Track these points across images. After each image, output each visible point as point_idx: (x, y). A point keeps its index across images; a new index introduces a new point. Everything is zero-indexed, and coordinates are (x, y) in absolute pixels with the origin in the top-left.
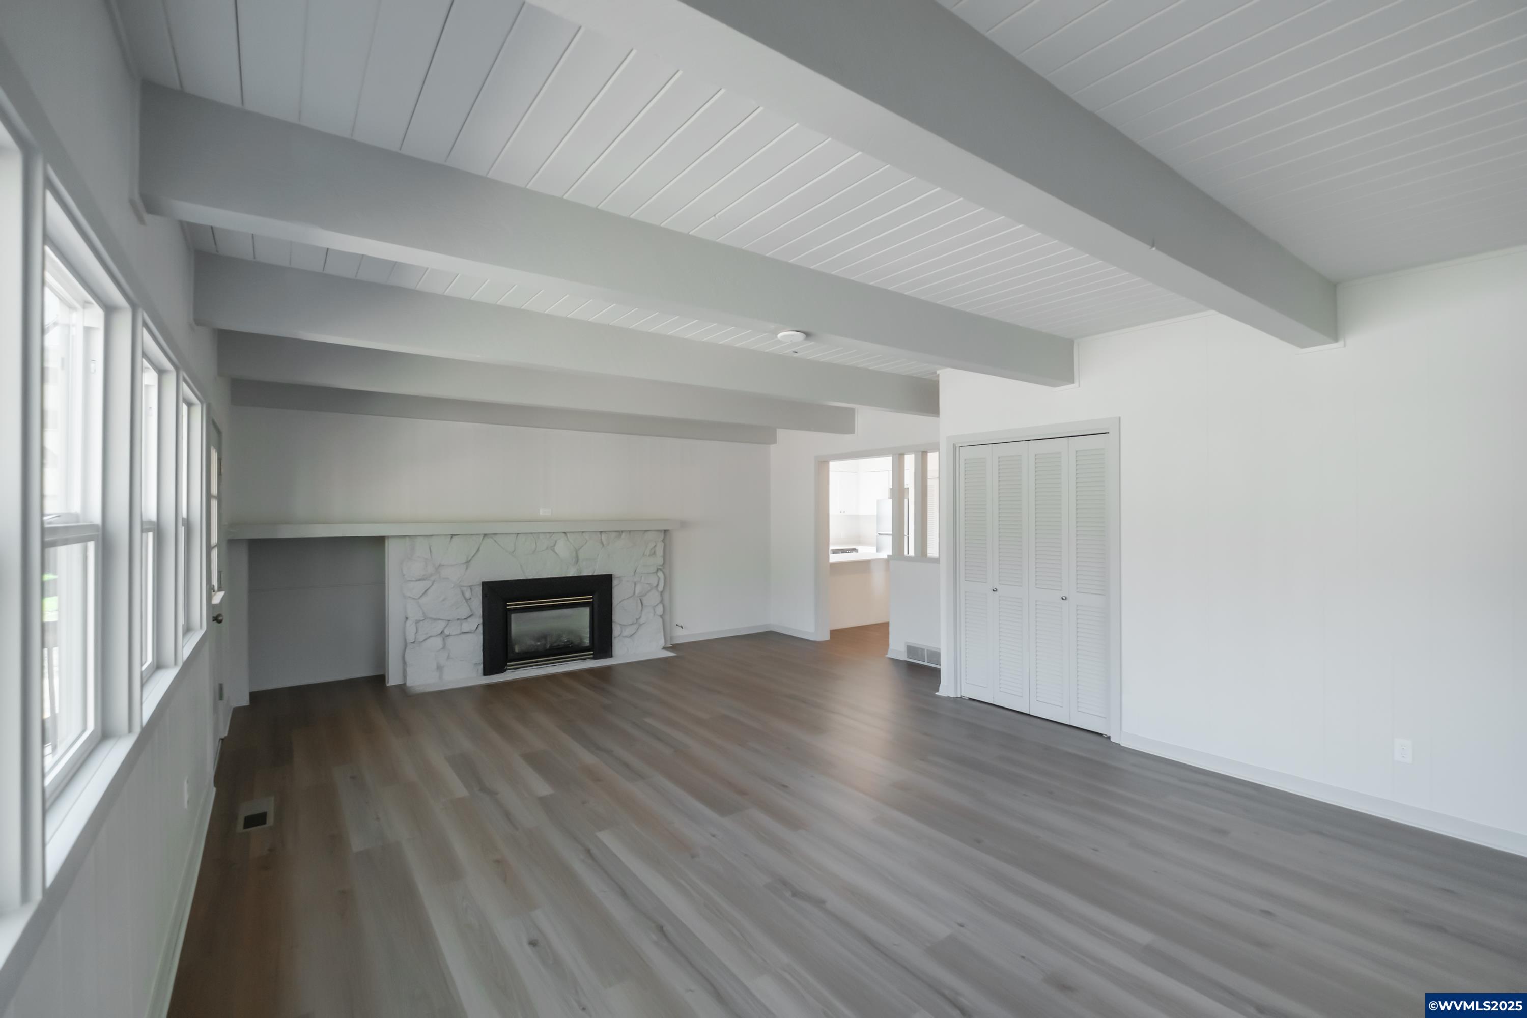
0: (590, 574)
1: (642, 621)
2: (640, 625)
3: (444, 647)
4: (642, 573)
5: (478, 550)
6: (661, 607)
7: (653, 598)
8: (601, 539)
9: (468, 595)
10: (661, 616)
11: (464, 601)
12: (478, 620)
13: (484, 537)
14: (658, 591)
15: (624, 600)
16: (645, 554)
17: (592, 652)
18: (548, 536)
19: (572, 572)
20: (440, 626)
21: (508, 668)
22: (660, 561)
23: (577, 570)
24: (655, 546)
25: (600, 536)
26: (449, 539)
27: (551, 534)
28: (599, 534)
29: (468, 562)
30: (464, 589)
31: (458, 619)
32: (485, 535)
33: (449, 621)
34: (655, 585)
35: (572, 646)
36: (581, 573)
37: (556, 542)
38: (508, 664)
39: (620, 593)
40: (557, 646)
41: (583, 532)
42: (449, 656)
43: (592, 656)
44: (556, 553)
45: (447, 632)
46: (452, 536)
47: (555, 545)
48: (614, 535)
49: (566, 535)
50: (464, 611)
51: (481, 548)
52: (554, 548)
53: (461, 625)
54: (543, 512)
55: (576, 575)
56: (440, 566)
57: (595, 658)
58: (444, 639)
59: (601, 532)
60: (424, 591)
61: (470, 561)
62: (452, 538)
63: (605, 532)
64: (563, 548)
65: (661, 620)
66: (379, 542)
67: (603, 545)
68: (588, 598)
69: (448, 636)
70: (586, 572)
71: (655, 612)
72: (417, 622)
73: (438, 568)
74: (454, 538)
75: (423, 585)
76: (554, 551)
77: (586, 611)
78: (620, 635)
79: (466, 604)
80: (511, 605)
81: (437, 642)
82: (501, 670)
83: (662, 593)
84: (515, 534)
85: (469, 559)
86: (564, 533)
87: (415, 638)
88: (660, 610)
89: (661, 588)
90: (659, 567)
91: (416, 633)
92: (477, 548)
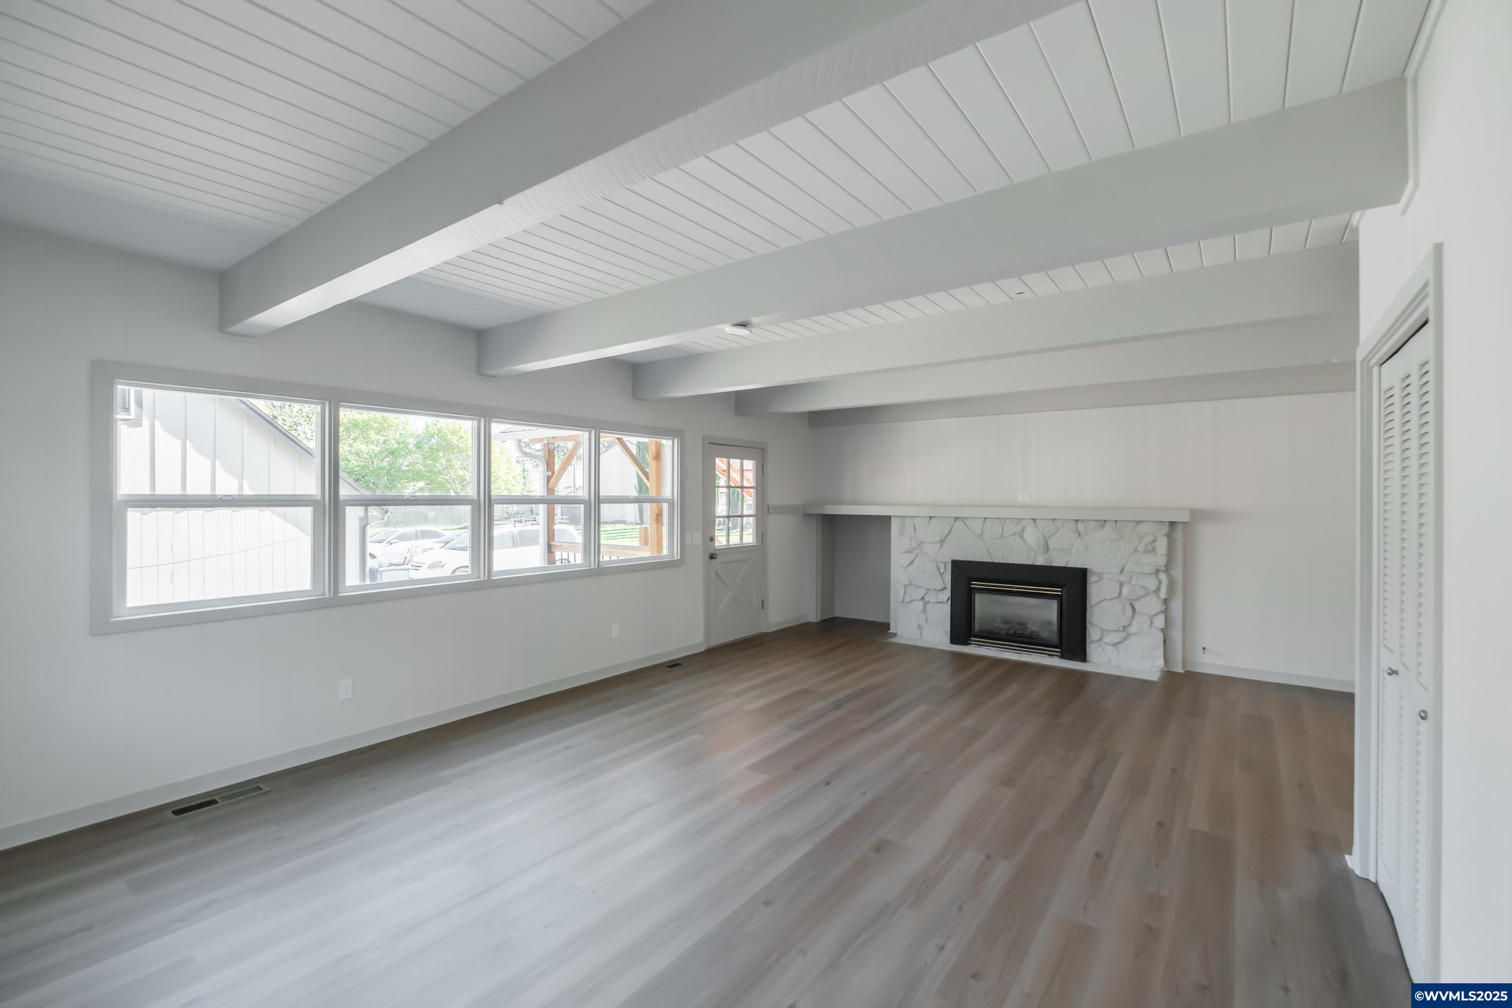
0: (1063, 565)
1: (1133, 629)
2: (1129, 635)
3: (924, 611)
4: (1132, 572)
5: (950, 531)
6: (1161, 618)
7: (1152, 605)
8: (1077, 528)
9: (942, 570)
10: (1162, 630)
11: (939, 574)
12: (948, 594)
13: (955, 521)
14: (1159, 598)
15: (1105, 600)
16: (1138, 549)
17: (1059, 650)
18: (1015, 521)
19: (1040, 561)
20: (922, 592)
21: (972, 642)
22: (1160, 559)
23: (1046, 559)
24: (1154, 541)
25: (1075, 524)
26: (928, 520)
27: (1019, 521)
28: (1073, 522)
29: (942, 541)
30: (940, 564)
31: (935, 590)
32: (957, 518)
33: (928, 590)
34: (1154, 588)
35: (1036, 638)
36: (1051, 563)
37: (1024, 529)
38: (972, 638)
39: (1096, 592)
40: (1021, 634)
41: (1054, 520)
42: (926, 619)
43: (1059, 654)
44: (1024, 540)
45: (926, 599)
46: (931, 518)
47: (1023, 531)
48: (1093, 524)
49: (1035, 522)
50: (940, 585)
51: (953, 529)
52: (1022, 535)
53: (938, 595)
54: (1022, 498)
55: (1044, 564)
56: (922, 542)
57: (1063, 656)
58: (924, 604)
59: (1077, 521)
60: (910, 562)
61: (944, 540)
62: (930, 519)
63: (1082, 521)
64: (1032, 536)
65: (1161, 635)
66: (885, 521)
67: (1079, 534)
68: (1057, 591)
69: (928, 602)
70: (1059, 562)
71: (1152, 623)
72: (906, 586)
73: (920, 544)
74: (933, 520)
75: (912, 556)
76: (1022, 537)
77: (1054, 604)
78: (1099, 640)
79: (940, 577)
80: (975, 584)
81: (919, 605)
82: (965, 642)
83: (1166, 601)
84: (983, 518)
85: (943, 538)
86: (1033, 519)
87: (903, 599)
88: (1160, 622)
89: (1163, 594)
90: (1159, 568)
91: (904, 594)
92: (949, 529)
